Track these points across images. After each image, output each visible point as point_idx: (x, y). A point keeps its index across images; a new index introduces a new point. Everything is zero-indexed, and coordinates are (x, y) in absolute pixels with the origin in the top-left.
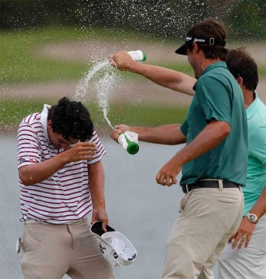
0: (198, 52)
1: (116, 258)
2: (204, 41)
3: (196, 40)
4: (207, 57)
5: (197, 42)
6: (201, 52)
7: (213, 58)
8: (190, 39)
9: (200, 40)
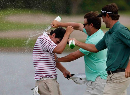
0: (109, 17)
1: (82, 80)
2: (111, 13)
4: (113, 19)
5: (108, 13)
6: (110, 18)
7: (115, 20)
8: (105, 12)
9: (110, 13)
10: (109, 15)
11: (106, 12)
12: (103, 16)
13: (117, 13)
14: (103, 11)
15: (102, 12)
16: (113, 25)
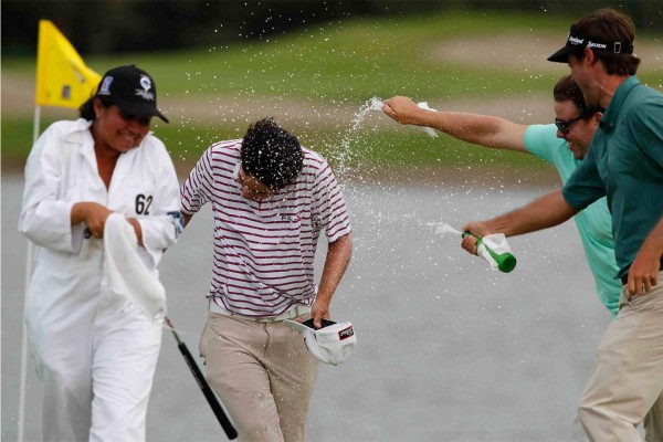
0: (593, 63)
2: (604, 46)
3: (591, 45)
4: (610, 72)
5: (592, 48)
6: (599, 65)
7: (620, 74)
8: (581, 42)
9: (598, 46)
10: (595, 54)
11: (585, 43)
12: (573, 59)
13: (628, 48)
14: (572, 39)
15: (569, 43)
16: (612, 94)
